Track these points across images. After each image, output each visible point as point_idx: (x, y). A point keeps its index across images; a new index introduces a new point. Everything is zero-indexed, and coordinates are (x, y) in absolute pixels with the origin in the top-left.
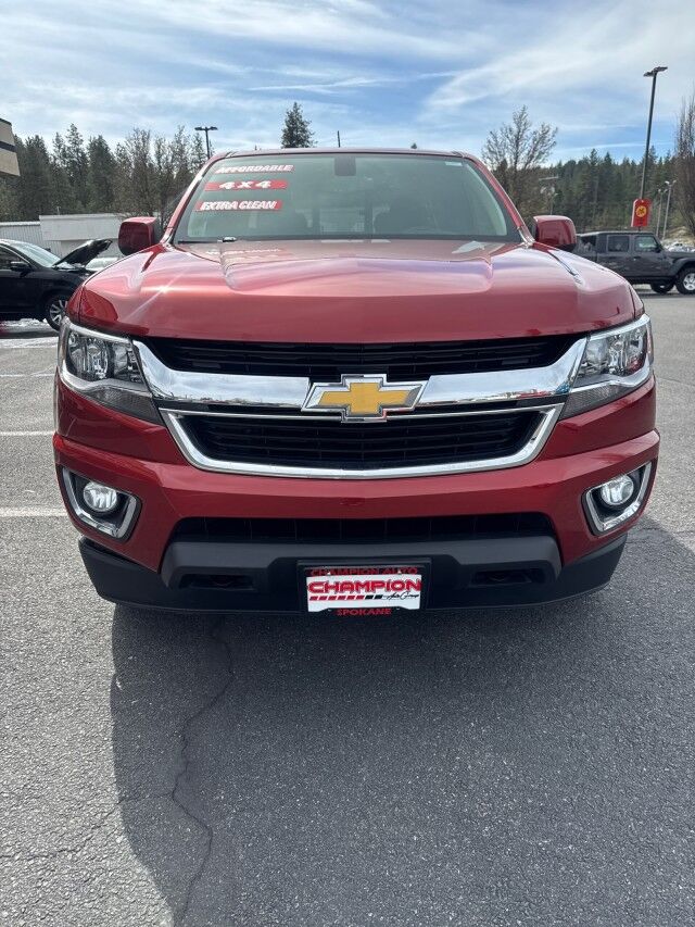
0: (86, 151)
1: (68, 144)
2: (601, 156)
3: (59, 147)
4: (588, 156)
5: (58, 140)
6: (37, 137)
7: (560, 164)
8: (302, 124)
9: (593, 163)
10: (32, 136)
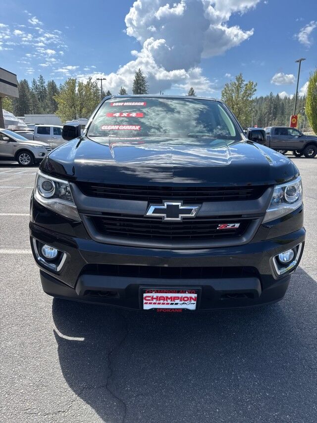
0: (46, 87)
1: (38, 84)
2: (275, 95)
3: (34, 85)
4: (269, 95)
5: (34, 82)
6: (25, 80)
7: (256, 98)
8: (142, 77)
9: (271, 99)
10: (23, 79)
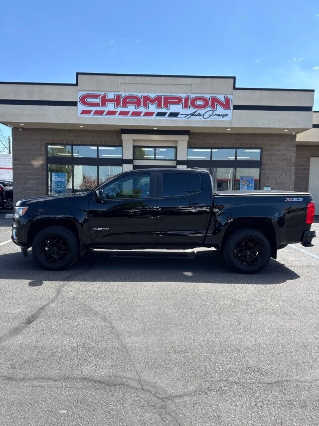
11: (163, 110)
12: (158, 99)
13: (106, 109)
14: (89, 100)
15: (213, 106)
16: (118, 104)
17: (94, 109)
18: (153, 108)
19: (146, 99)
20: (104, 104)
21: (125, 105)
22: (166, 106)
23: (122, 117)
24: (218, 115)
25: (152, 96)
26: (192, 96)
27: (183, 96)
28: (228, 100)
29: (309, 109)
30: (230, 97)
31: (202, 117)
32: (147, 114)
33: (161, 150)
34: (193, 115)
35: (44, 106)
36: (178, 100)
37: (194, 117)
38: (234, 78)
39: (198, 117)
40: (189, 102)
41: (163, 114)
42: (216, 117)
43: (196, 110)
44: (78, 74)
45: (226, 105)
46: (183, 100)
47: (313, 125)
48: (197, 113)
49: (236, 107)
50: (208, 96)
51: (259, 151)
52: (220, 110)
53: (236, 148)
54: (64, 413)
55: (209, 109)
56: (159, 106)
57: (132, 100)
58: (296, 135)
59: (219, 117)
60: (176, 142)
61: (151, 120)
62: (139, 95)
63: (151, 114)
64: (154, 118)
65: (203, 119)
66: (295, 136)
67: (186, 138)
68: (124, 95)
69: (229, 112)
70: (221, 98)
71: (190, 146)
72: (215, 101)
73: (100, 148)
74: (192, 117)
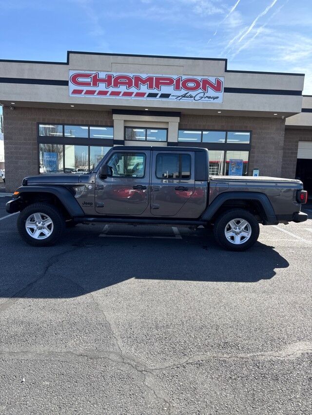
11: (155, 91)
12: (150, 79)
13: (97, 89)
14: (80, 80)
15: (204, 88)
16: (109, 84)
17: (85, 89)
18: (144, 89)
19: (138, 79)
20: (95, 84)
21: (116, 85)
22: (157, 87)
23: (114, 97)
24: (209, 97)
25: (144, 76)
26: (184, 77)
27: (175, 77)
28: (219, 83)
29: (299, 93)
30: (222, 79)
31: (193, 99)
32: (138, 95)
33: (152, 131)
34: (184, 97)
35: (35, 85)
36: (170, 82)
37: (185, 98)
38: (226, 60)
39: (189, 99)
40: (181, 83)
41: (154, 95)
42: (207, 99)
43: (187, 92)
44: (69, 53)
45: (217, 87)
46: (175, 81)
47: (302, 109)
48: (188, 95)
49: (227, 90)
50: (199, 78)
51: (248, 134)
52: (211, 92)
53: (227, 131)
54: (47, 385)
55: (200, 91)
56: (151, 87)
57: (123, 80)
58: (285, 118)
59: (210, 99)
60: (167, 123)
61: (142, 100)
62: (131, 75)
63: (142, 95)
64: (145, 98)
65: (194, 101)
66: (284, 120)
67: (177, 119)
68: (115, 74)
69: (221, 94)
70: (213, 80)
71: (181, 128)
72: (206, 83)
73: (91, 128)
74: (183, 98)
